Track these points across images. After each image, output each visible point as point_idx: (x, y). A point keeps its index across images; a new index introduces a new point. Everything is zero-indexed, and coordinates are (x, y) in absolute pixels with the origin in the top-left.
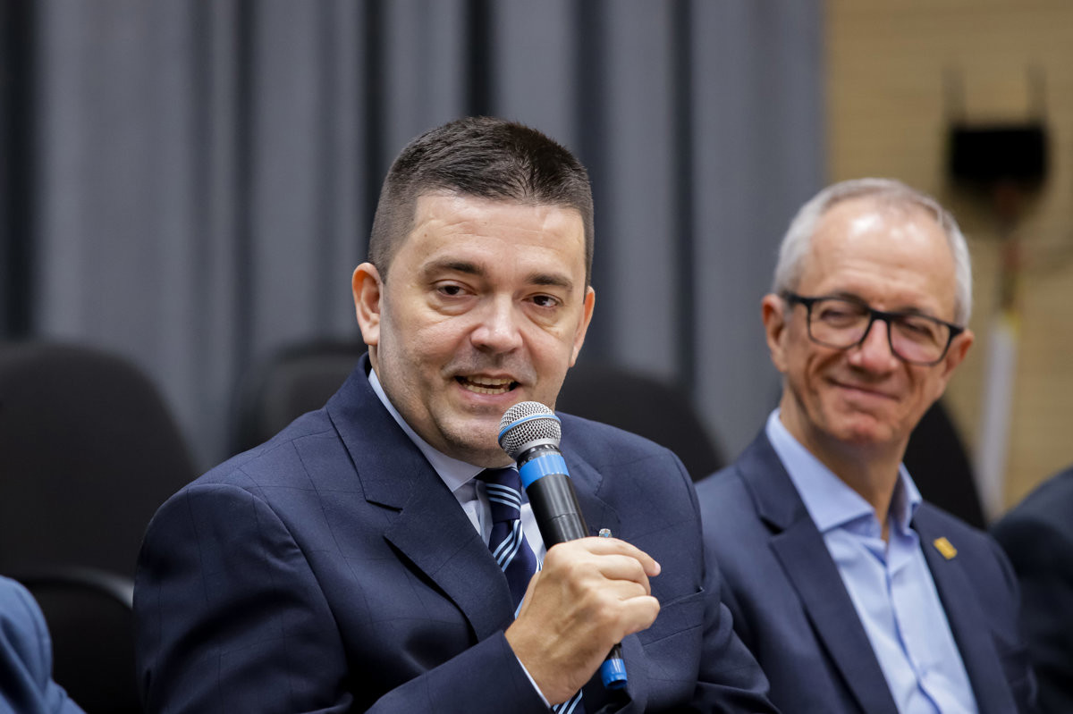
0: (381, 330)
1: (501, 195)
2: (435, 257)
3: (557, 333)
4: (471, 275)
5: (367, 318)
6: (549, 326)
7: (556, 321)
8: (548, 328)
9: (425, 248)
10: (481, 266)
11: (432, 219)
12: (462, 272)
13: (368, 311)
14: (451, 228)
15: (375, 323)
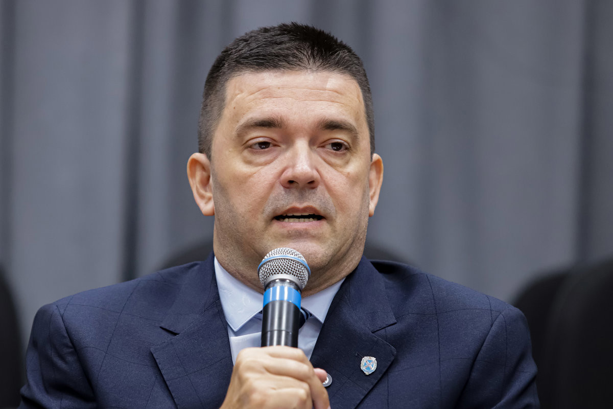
0: (215, 203)
1: (288, 66)
2: (243, 121)
3: (349, 173)
4: (273, 129)
5: (202, 197)
6: (341, 167)
7: (347, 163)
8: (341, 170)
9: (236, 117)
10: (279, 120)
11: (239, 94)
12: (266, 128)
13: (202, 191)
14: (252, 97)
15: (210, 199)
